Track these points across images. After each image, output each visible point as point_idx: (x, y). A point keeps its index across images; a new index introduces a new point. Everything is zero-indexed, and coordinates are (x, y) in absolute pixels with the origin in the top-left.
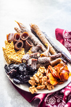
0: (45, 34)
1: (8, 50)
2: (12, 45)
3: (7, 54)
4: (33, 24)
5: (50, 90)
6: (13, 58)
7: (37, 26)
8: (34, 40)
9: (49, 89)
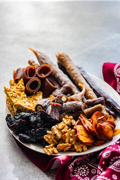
0: (82, 70)
1: (14, 92)
2: (21, 85)
3: (12, 97)
4: (61, 53)
5: (79, 152)
6: (21, 104)
7: (67, 56)
8: (61, 78)
9: (77, 150)
